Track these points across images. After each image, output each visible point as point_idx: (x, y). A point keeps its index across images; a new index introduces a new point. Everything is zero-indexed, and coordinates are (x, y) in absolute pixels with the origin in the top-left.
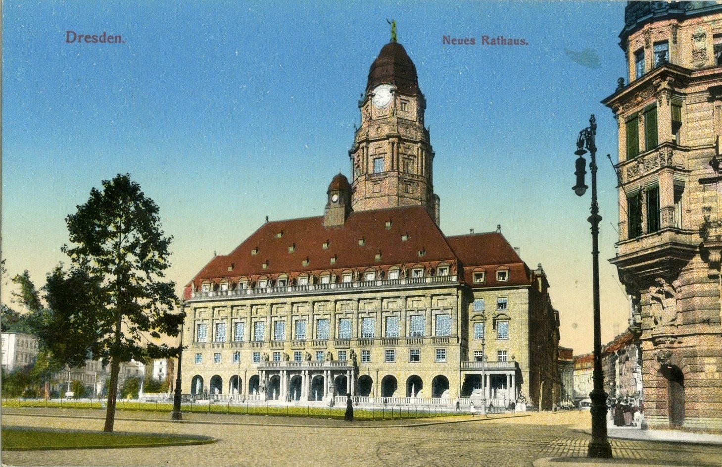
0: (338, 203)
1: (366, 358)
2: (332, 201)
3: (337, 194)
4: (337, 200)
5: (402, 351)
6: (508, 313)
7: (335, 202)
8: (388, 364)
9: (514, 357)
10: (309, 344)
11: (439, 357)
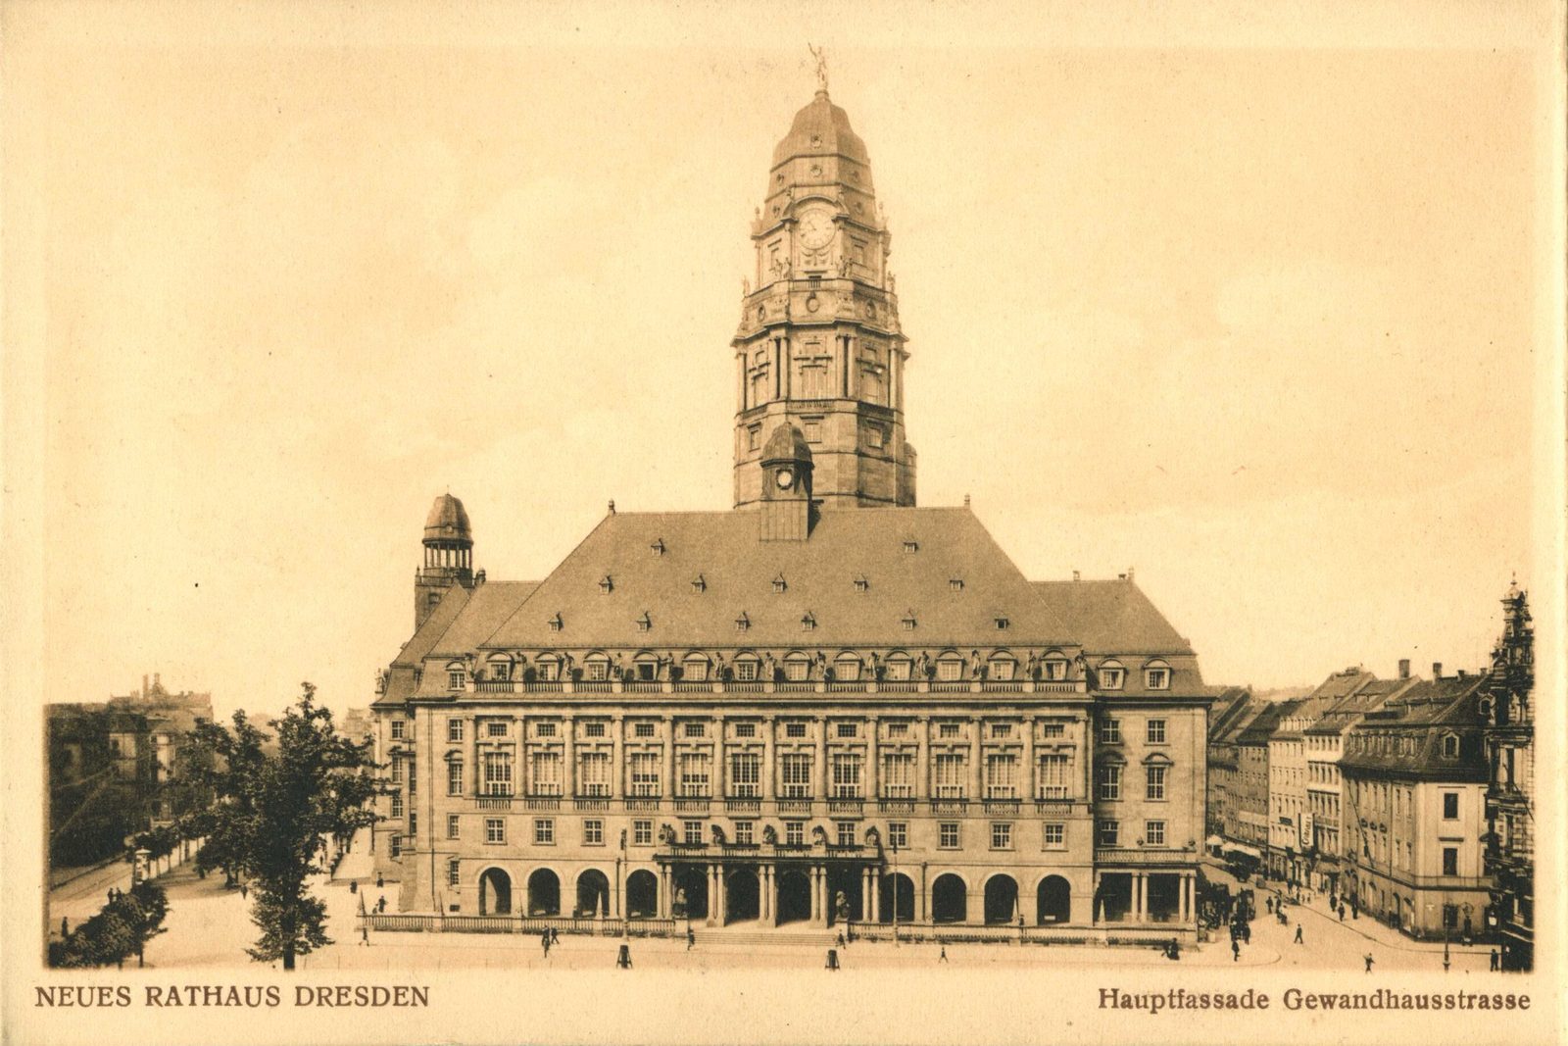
0: (792, 489)
1: (899, 839)
2: (779, 486)
3: (790, 471)
4: (790, 485)
5: (975, 827)
6: (1169, 753)
7: (785, 488)
8: (946, 855)
9: (1194, 843)
10: (768, 808)
11: (1049, 839)
